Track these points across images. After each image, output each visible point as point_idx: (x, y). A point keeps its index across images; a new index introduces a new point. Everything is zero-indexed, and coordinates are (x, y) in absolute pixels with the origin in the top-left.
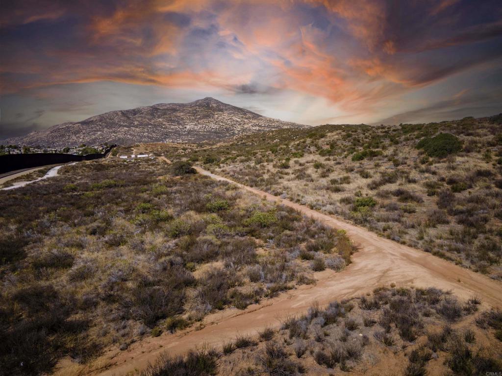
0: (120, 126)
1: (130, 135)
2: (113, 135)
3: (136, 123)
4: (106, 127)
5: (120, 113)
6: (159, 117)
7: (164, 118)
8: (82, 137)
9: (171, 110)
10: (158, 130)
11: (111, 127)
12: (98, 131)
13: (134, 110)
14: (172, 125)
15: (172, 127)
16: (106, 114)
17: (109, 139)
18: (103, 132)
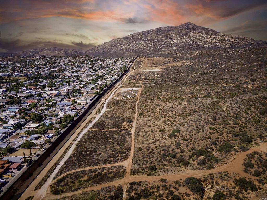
0: (141, 40)
1: (145, 46)
2: (137, 46)
3: (149, 38)
4: (135, 41)
5: (141, 33)
6: (161, 35)
7: (163, 36)
8: (123, 46)
9: (168, 30)
10: (159, 43)
11: (137, 41)
12: (131, 43)
13: (148, 31)
14: (167, 40)
15: (167, 41)
16: (135, 33)
17: (135, 48)
18: (133, 44)
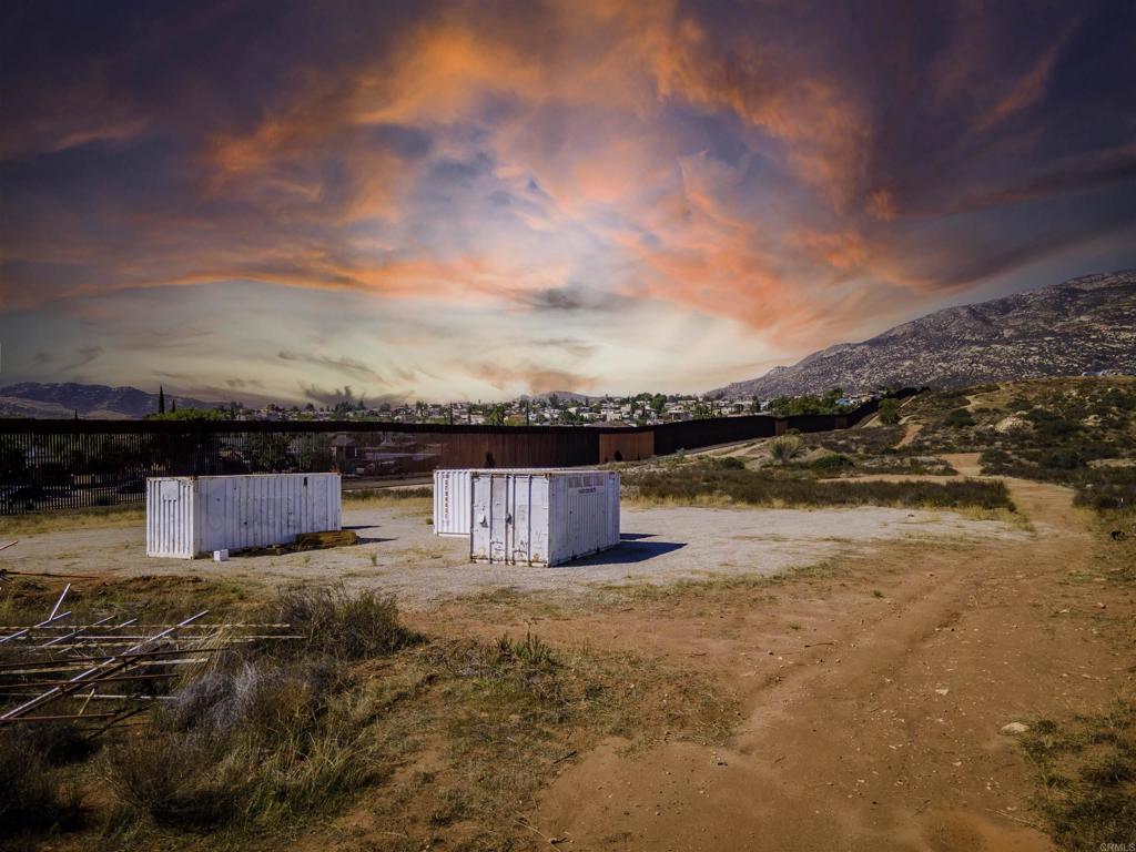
0: (964, 342)
1: (987, 363)
2: (941, 367)
3: (1007, 333)
4: (927, 348)
5: (964, 313)
6: (1079, 312)
7: (1095, 313)
8: (866, 375)
9: (1121, 288)
10: (1076, 347)
11: (938, 348)
12: (904, 359)
13: (1003, 301)
14: (1124, 330)
15: (1124, 335)
16: (928, 316)
17: (928, 376)
18: (916, 360)
